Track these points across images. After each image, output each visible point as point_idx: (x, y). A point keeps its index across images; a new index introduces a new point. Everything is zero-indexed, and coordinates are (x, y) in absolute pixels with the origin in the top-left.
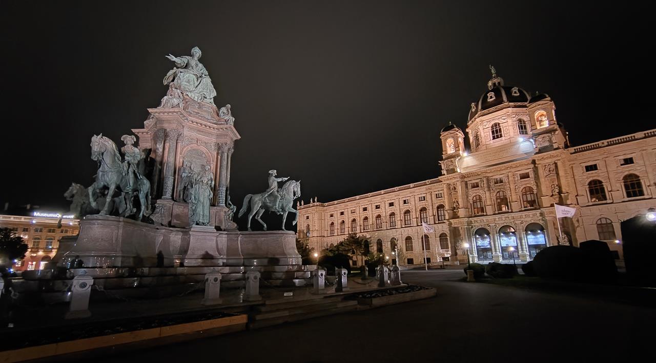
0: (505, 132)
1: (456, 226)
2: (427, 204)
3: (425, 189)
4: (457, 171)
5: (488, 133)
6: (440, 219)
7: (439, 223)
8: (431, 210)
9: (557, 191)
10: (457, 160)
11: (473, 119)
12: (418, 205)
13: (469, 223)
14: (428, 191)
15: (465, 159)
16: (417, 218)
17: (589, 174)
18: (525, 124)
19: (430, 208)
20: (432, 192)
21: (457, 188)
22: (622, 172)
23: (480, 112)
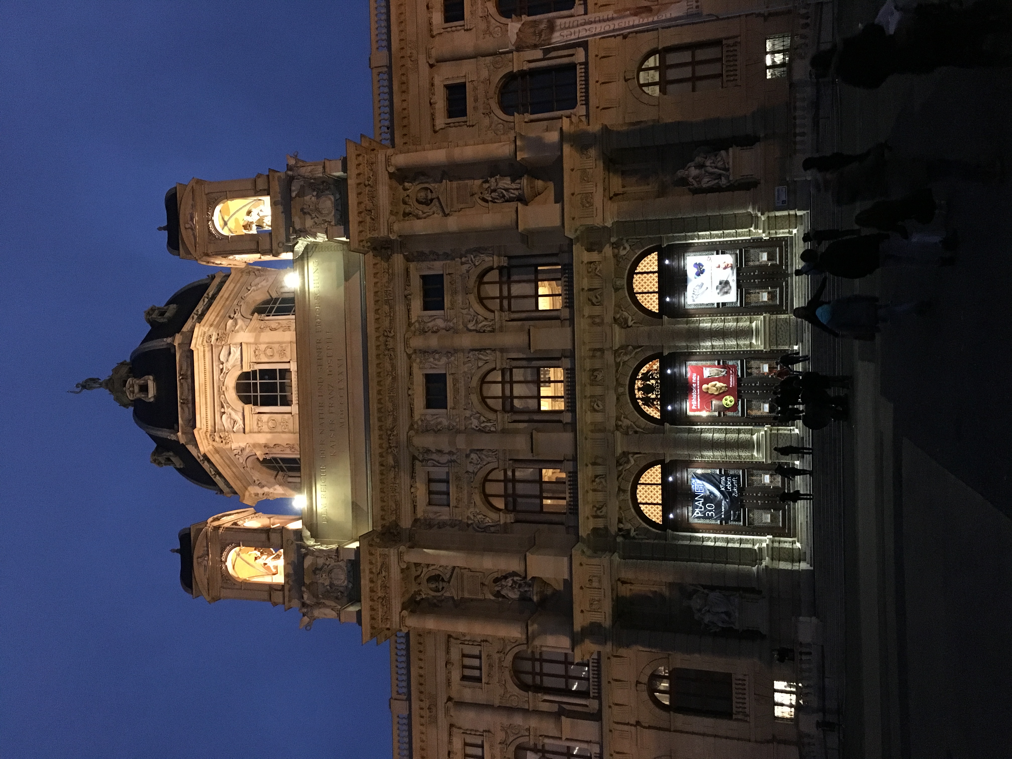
2: (500, 736)
3: (432, 731)
4: (358, 553)
13: (603, 541)
17: (475, 109)
18: (277, 299)
19: (521, 724)
20: (450, 699)
21: (433, 567)
22: (486, 17)
23: (179, 434)
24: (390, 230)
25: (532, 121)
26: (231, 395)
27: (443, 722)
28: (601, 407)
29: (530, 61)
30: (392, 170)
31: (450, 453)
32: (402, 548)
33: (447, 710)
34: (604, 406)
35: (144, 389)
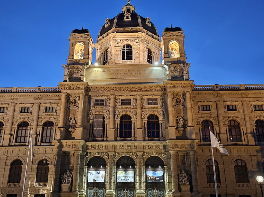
0: (135, 56)
1: (67, 150)
2: (30, 117)
3: (32, 98)
4: (83, 81)
5: (119, 52)
6: (44, 140)
7: (41, 145)
8: (34, 127)
9: (182, 123)
10: (86, 68)
11: (105, 34)
12: (18, 118)
13: (85, 148)
14: (37, 101)
15: (94, 70)
16: (11, 135)
17: (203, 113)
18: (152, 55)
19: (34, 123)
20: (41, 103)
21: (78, 101)
22: (228, 117)
23: (115, 28)
24: (169, 92)
25: (200, 129)
26: (125, 43)
27: (34, 102)
28: (121, 148)
29: (216, 129)
30: (186, 92)
31: (109, 106)
32: (84, 93)
33: (38, 103)
34: (121, 149)
35: (127, 18)
